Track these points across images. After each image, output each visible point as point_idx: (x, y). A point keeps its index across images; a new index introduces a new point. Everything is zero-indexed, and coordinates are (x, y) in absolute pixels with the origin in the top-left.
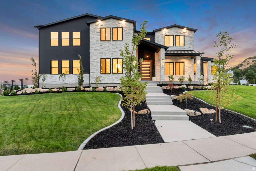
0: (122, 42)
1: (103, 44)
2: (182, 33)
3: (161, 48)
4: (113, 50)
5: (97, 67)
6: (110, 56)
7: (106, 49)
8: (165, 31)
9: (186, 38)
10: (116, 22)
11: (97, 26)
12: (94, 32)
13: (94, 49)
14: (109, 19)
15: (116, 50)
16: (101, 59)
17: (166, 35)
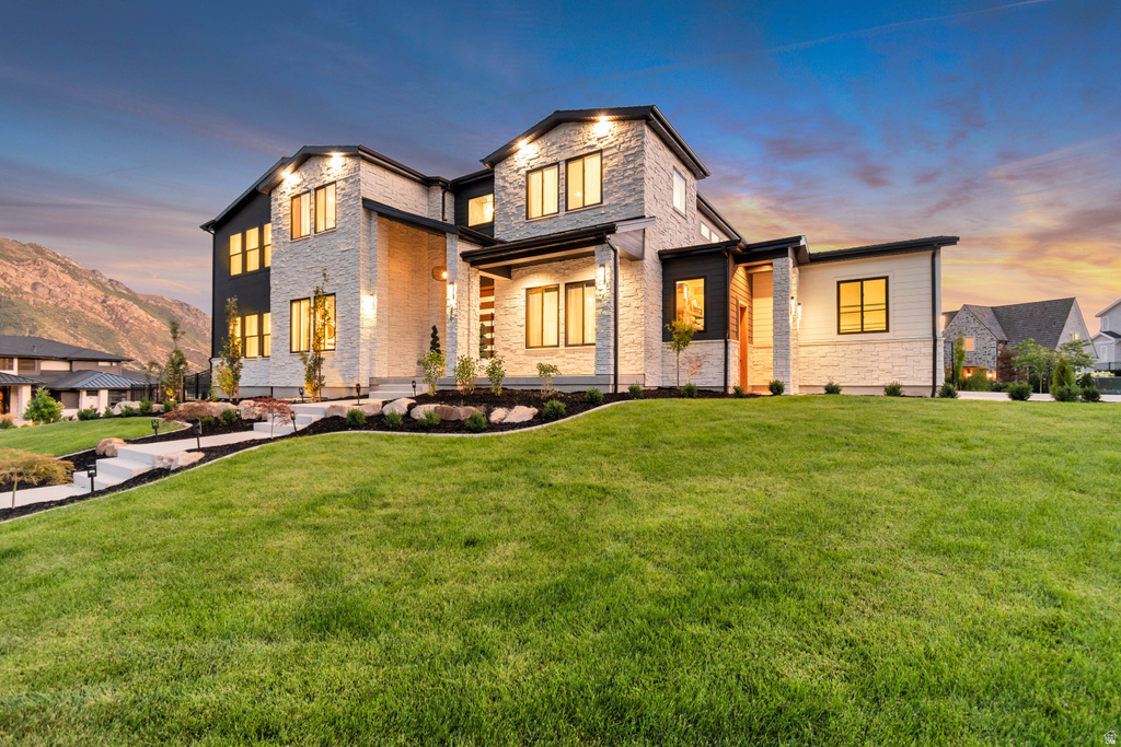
0: (334, 235)
1: (295, 251)
2: (591, 143)
4: (315, 269)
5: (283, 333)
6: (310, 288)
7: (302, 269)
8: (526, 152)
9: (610, 163)
10: (318, 167)
11: (285, 192)
12: (279, 216)
13: (279, 271)
14: (307, 163)
16: (292, 301)
17: (529, 168)
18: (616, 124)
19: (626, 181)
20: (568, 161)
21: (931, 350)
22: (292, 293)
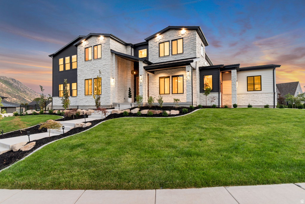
0: (101, 60)
1: (86, 64)
2: (180, 36)
3: (140, 62)
4: (94, 70)
5: (82, 89)
6: (92, 76)
7: (89, 70)
8: (159, 37)
9: (186, 42)
10: (96, 39)
11: (82, 46)
12: (80, 53)
13: (80, 70)
14: (91, 38)
16: (85, 80)
17: (160, 42)
18: (187, 31)
19: (191, 47)
20: (172, 41)
21: (273, 96)
22: (85, 77)
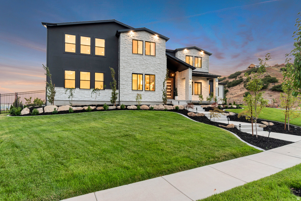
0: (154, 58)
1: (135, 57)
2: (200, 55)
3: (189, 68)
4: (146, 66)
5: (128, 83)
6: (143, 71)
7: (139, 64)
8: (186, 51)
9: (203, 60)
10: (148, 35)
11: (129, 36)
12: (125, 43)
13: (125, 62)
14: (142, 32)
15: (148, 65)
16: (133, 73)
17: (186, 55)
18: (204, 53)
20: (195, 57)
